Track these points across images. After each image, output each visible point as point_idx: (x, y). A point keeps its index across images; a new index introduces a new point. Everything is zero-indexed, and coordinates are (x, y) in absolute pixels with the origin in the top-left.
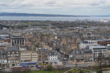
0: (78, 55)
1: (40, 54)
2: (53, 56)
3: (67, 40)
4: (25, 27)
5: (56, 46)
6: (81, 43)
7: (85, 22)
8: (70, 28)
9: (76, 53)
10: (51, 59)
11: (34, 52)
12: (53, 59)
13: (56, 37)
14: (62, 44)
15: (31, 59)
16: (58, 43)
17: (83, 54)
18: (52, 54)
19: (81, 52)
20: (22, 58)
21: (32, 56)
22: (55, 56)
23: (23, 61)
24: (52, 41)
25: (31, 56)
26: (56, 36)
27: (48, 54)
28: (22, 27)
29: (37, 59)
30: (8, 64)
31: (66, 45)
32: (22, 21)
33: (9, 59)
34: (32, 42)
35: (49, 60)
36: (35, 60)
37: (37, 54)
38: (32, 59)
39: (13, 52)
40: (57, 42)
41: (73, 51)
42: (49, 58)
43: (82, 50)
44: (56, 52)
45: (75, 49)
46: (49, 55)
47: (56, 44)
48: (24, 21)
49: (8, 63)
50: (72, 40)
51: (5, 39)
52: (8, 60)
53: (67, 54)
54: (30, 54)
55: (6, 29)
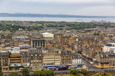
0: (103, 59)
1: (63, 57)
2: (76, 59)
3: (88, 42)
4: (40, 28)
5: (78, 48)
6: (104, 46)
7: (101, 23)
8: (87, 29)
9: (100, 56)
10: (74, 63)
11: (57, 55)
12: (76, 63)
13: (77, 40)
14: (85, 47)
15: (54, 62)
16: (80, 46)
17: (108, 58)
18: (76, 57)
19: (105, 56)
20: (45, 61)
21: (56, 59)
22: (78, 59)
23: (46, 64)
24: (73, 43)
25: (54, 59)
26: (77, 38)
27: (71, 57)
28: (38, 28)
29: (60, 62)
30: (30, 67)
31: (88, 48)
32: (37, 22)
33: (32, 62)
34: (53, 45)
35: (72, 63)
36: (58, 64)
37: (60, 57)
38: (56, 62)
39: (36, 55)
40: (78, 44)
41: (96, 54)
42: (73, 61)
43: (107, 53)
44: (79, 55)
45: (99, 52)
46: (73, 58)
47: (78, 46)
48: (39, 22)
49: (30, 65)
50: (94, 42)
51: (25, 41)
52: (30, 63)
53: (90, 57)
54: (54, 57)
55: (22, 29)
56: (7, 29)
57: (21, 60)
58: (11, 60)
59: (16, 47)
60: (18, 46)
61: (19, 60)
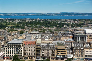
28: (80, 25)
30: (73, 58)
33: (75, 54)
39: (78, 48)
51: (69, 36)
55: (66, 26)
57: (65, 51)
58: (57, 51)
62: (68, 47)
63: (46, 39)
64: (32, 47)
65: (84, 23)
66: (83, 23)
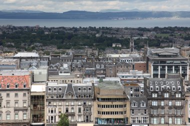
39: (166, 96)
49: (151, 123)
51: (133, 63)
55: (120, 46)
56: (84, 45)
57: (125, 106)
58: (99, 106)
59: (111, 77)
60: (116, 76)
61: (121, 106)
62: (131, 92)
63: (61, 72)
64: (16, 95)
65: (170, 37)
66: (167, 39)
